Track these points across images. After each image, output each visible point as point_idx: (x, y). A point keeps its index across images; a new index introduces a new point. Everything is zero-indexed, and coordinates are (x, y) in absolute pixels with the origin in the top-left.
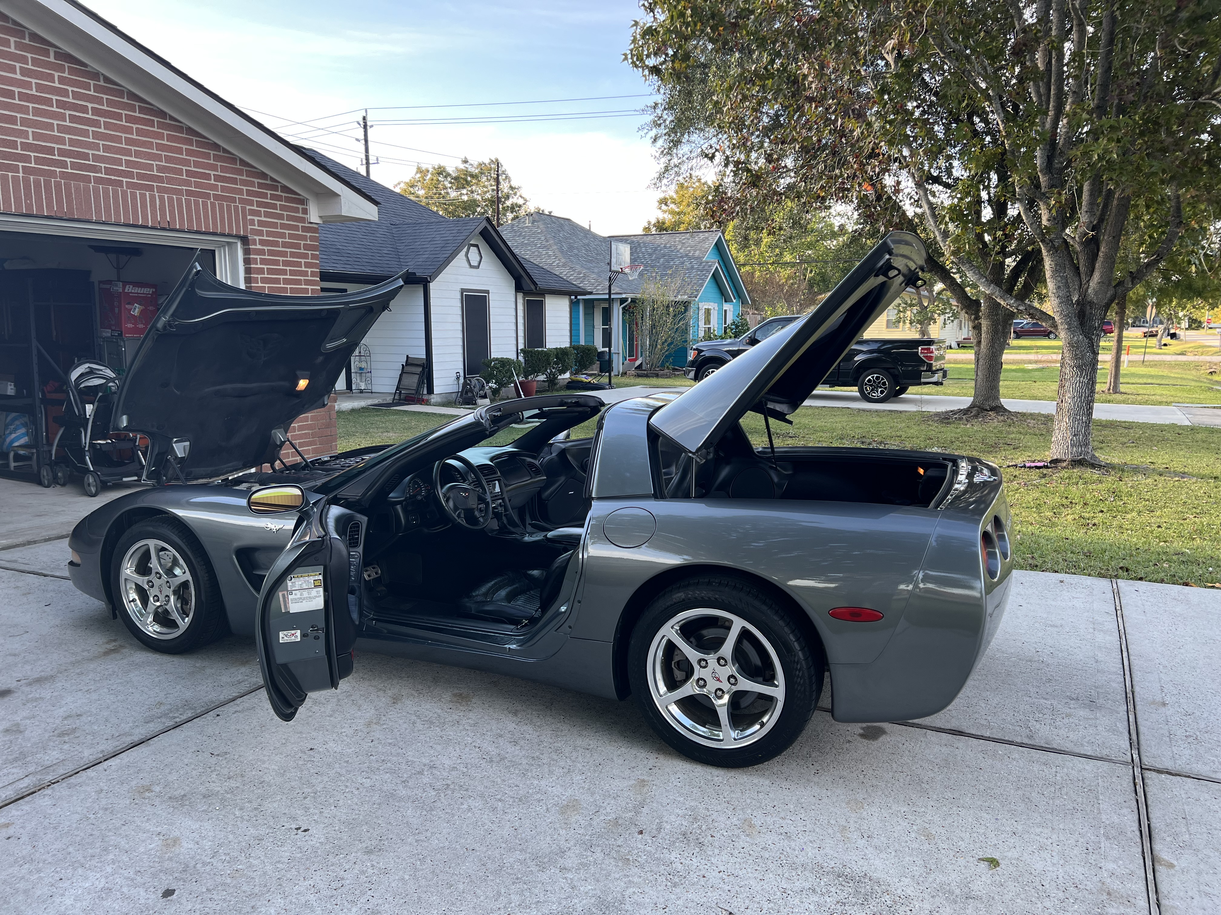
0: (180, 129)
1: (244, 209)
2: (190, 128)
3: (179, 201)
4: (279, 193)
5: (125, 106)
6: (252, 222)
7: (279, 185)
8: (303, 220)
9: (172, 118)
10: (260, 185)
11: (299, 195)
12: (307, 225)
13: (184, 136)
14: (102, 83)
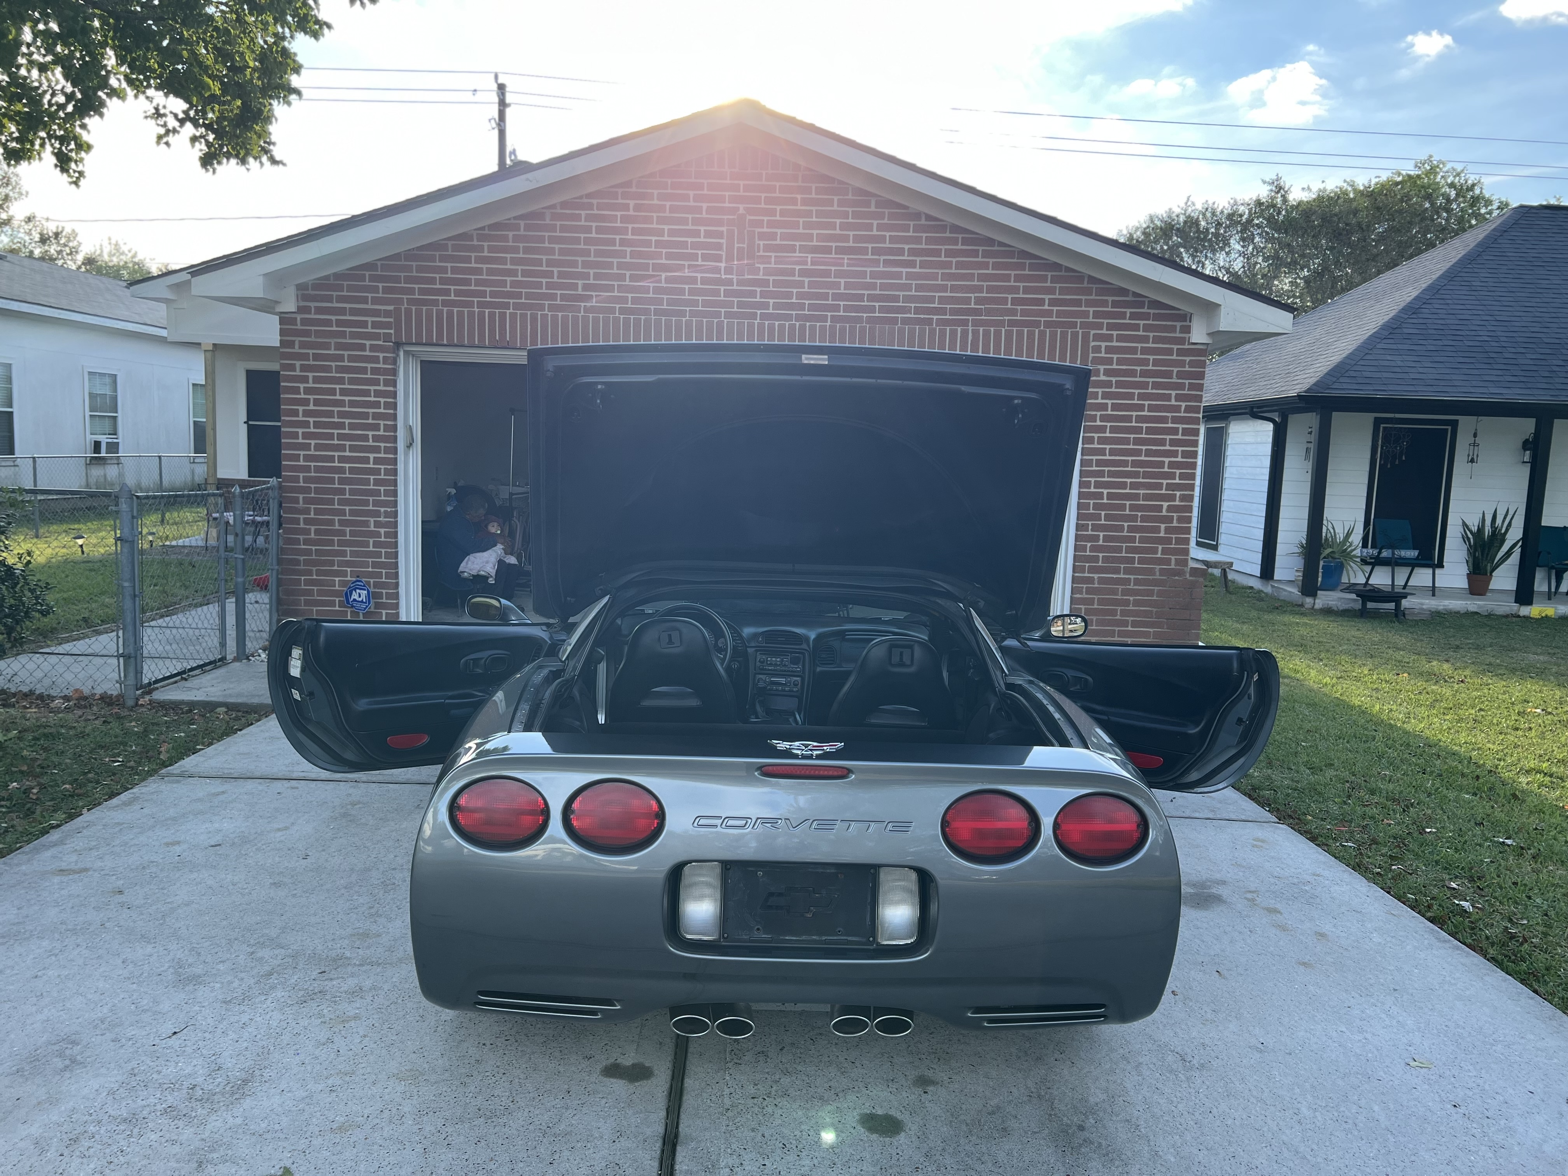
0: (1011, 254)
1: (1086, 337)
2: (1023, 251)
3: (998, 334)
4: (1145, 310)
5: (943, 241)
6: (1097, 349)
7: (1146, 300)
8: (1182, 341)
9: (1001, 244)
10: (1115, 304)
11: (1179, 310)
12: (1186, 347)
13: (1015, 260)
14: (923, 222)
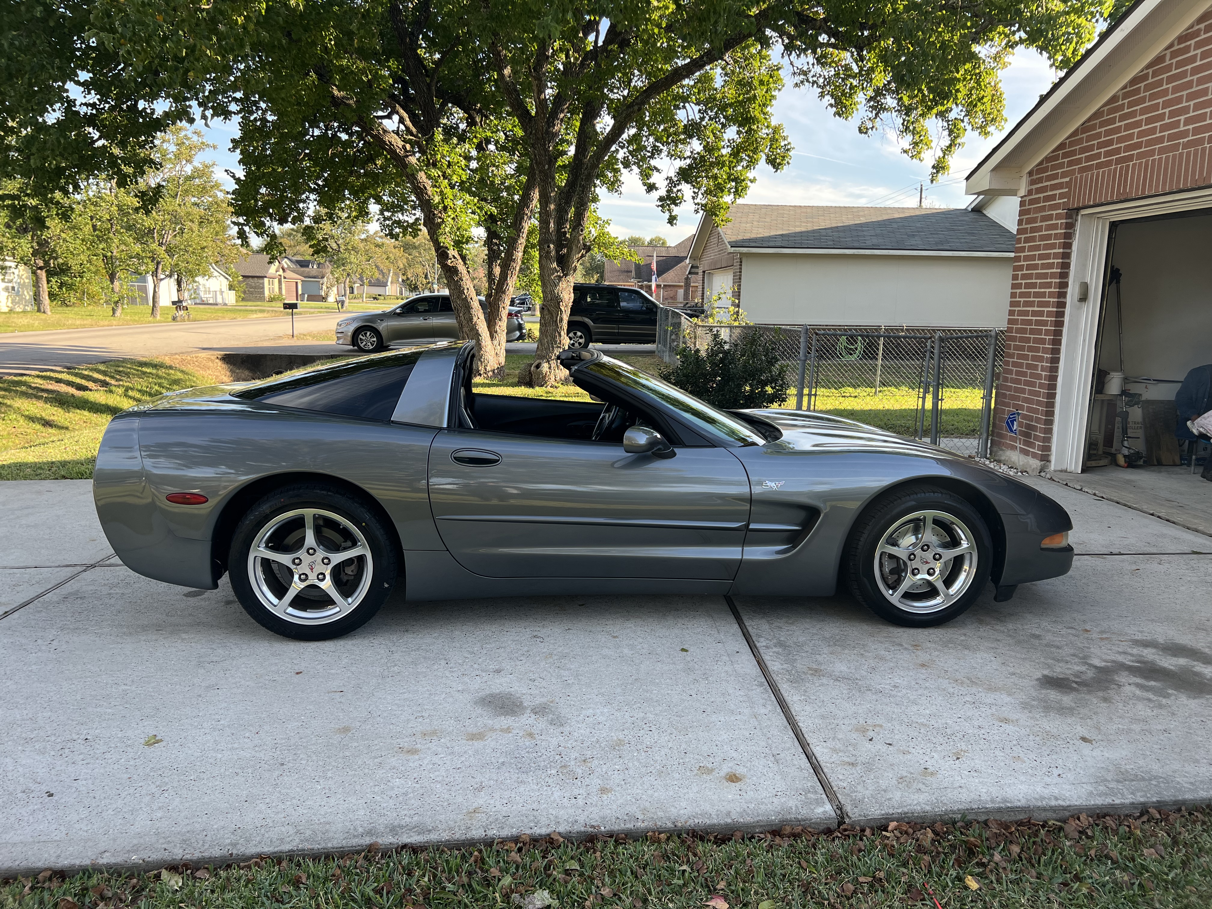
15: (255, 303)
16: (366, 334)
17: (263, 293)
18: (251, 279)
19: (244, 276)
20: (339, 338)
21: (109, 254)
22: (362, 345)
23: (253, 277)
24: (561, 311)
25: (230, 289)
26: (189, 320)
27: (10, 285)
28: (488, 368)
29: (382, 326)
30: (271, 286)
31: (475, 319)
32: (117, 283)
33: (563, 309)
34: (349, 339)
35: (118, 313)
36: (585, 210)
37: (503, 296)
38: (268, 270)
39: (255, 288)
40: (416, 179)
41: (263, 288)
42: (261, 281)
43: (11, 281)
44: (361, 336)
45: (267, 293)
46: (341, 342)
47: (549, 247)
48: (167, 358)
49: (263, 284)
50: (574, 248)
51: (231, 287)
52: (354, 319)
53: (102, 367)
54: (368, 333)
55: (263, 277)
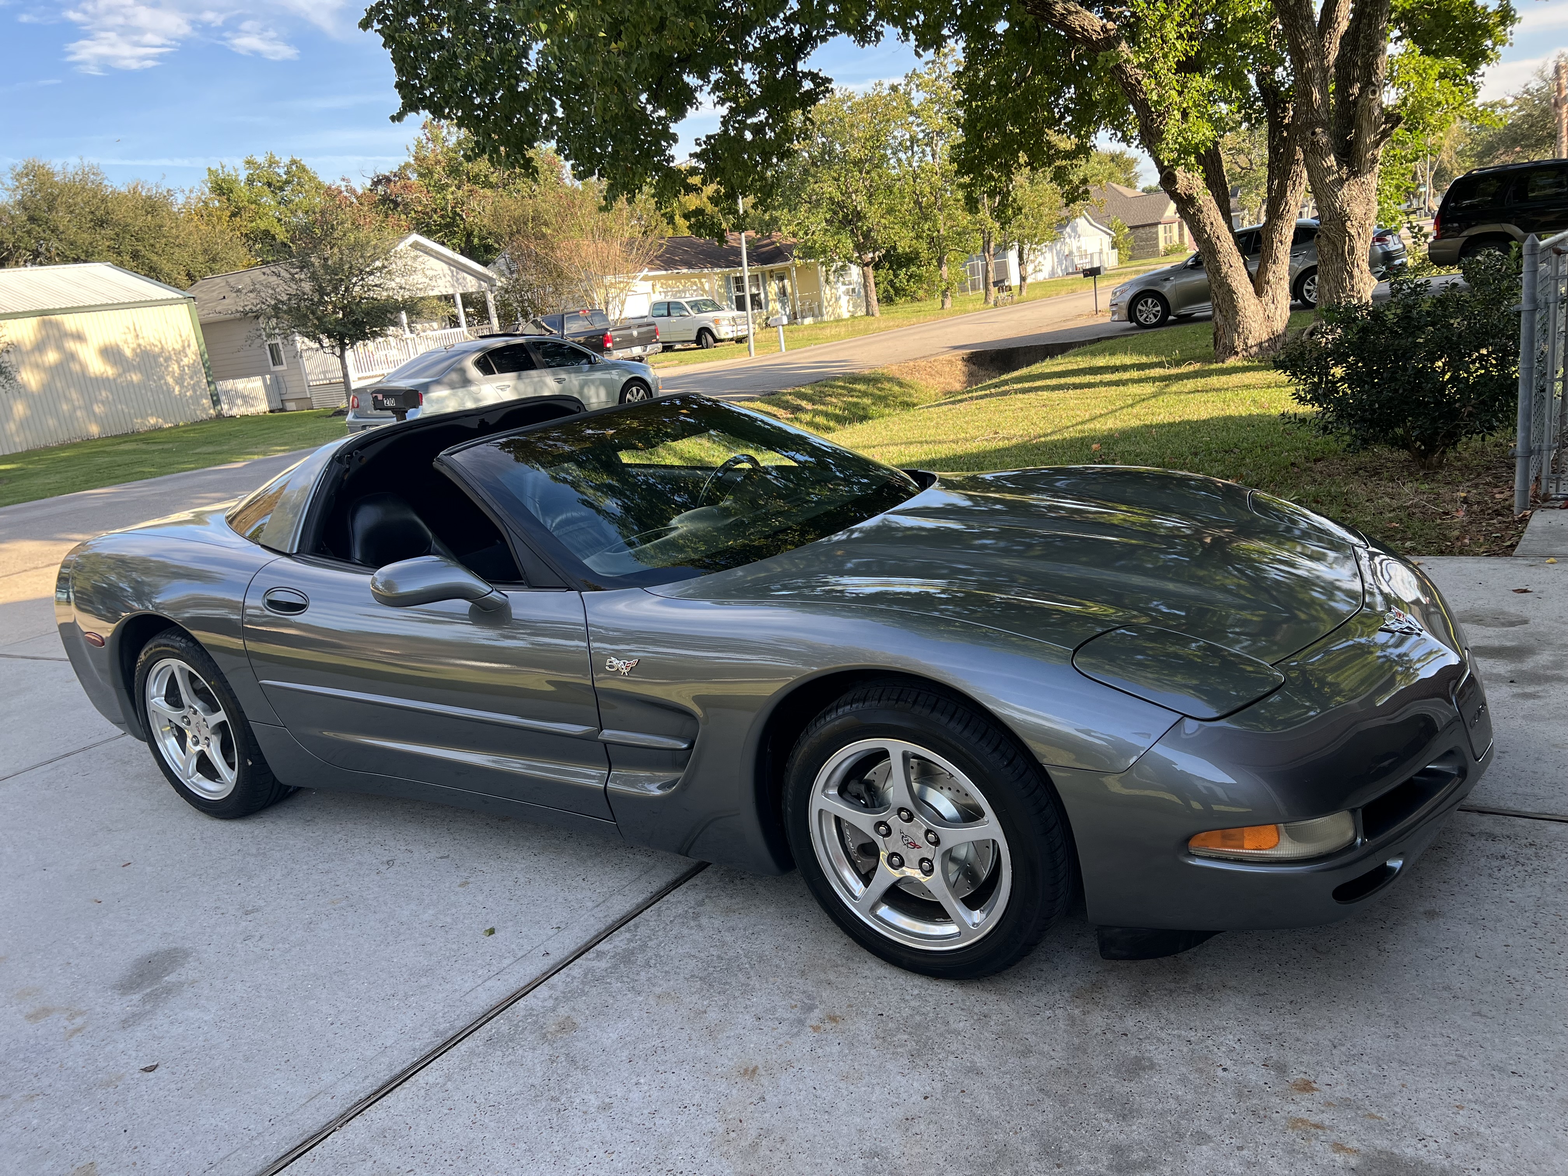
15: (1145, 261)
16: (1146, 302)
17: (1157, 245)
18: (1141, 230)
19: (1131, 228)
20: (1114, 313)
21: (935, 234)
22: (1141, 319)
23: (1143, 226)
24: (1350, 235)
25: (1113, 248)
26: (1012, 303)
27: (851, 287)
28: (1250, 342)
29: (1166, 289)
30: (1168, 235)
31: (1224, 269)
32: (945, 268)
33: (1353, 232)
34: (1125, 312)
35: (948, 304)
36: (1376, 56)
37: (1280, 223)
38: (1163, 214)
39: (1147, 240)
40: (1124, 73)
41: (1157, 238)
42: (1153, 230)
43: (850, 284)
44: (1140, 307)
45: (1162, 245)
46: (1116, 317)
47: (1314, 133)
48: (894, 367)
49: (1157, 233)
50: (1365, 124)
51: (1114, 245)
52: (1131, 284)
53: (807, 390)
54: (1150, 301)
55: (1156, 224)
